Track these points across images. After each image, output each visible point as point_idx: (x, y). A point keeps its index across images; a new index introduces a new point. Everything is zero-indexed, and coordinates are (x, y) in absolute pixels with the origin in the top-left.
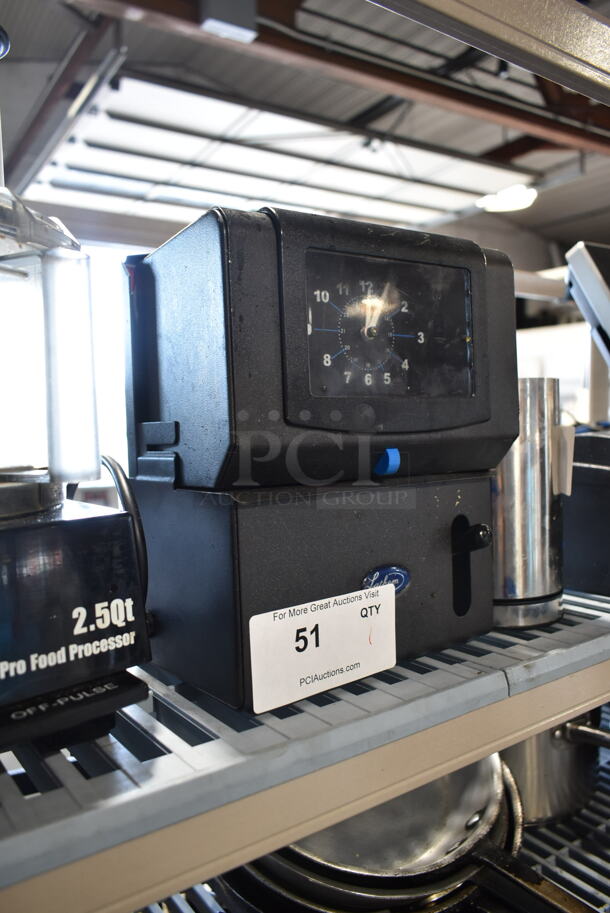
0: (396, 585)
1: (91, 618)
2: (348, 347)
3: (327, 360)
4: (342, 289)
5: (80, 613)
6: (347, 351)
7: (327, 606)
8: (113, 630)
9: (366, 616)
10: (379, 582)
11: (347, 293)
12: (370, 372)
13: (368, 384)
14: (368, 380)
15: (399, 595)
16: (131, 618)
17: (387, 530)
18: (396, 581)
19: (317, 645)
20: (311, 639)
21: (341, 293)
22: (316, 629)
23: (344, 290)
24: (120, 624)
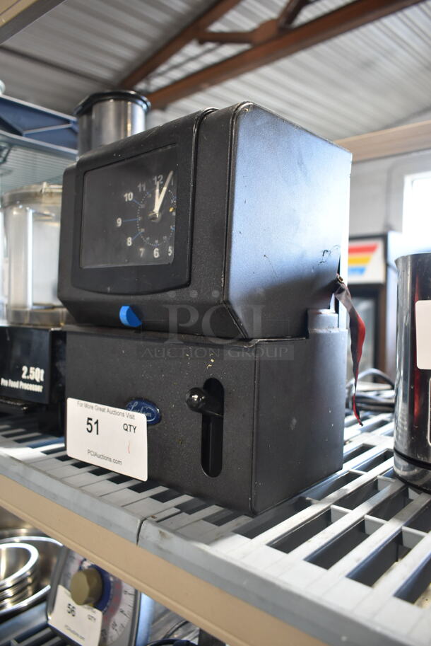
0: (148, 418)
1: (28, 374)
2: (143, 230)
3: (129, 242)
4: (141, 187)
5: (25, 369)
6: (143, 233)
7: (103, 410)
8: (34, 382)
9: (126, 430)
10: (137, 409)
11: (144, 189)
12: (158, 247)
13: (156, 257)
14: (156, 253)
15: (150, 427)
16: (42, 380)
17: (145, 372)
18: (150, 415)
19: (97, 433)
20: (95, 427)
21: (140, 190)
22: (97, 422)
23: (142, 188)
24: (38, 381)
